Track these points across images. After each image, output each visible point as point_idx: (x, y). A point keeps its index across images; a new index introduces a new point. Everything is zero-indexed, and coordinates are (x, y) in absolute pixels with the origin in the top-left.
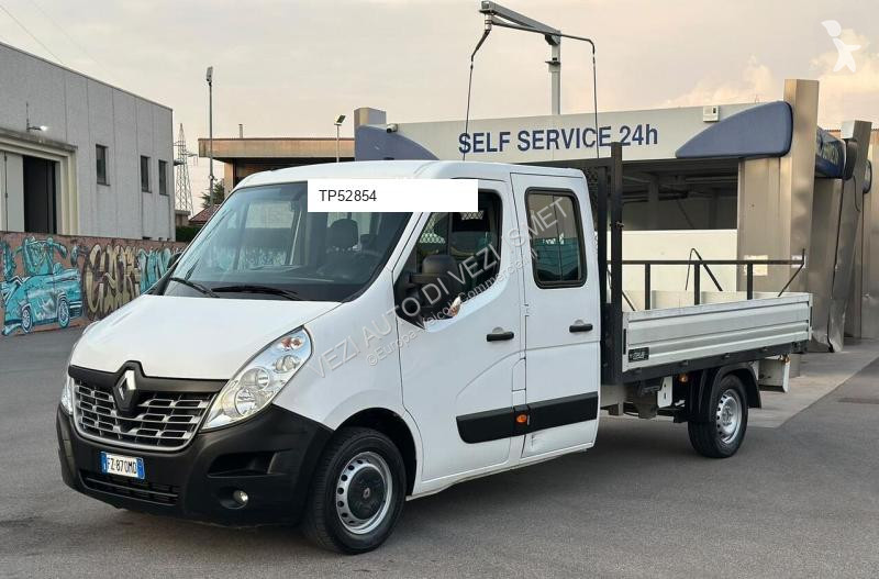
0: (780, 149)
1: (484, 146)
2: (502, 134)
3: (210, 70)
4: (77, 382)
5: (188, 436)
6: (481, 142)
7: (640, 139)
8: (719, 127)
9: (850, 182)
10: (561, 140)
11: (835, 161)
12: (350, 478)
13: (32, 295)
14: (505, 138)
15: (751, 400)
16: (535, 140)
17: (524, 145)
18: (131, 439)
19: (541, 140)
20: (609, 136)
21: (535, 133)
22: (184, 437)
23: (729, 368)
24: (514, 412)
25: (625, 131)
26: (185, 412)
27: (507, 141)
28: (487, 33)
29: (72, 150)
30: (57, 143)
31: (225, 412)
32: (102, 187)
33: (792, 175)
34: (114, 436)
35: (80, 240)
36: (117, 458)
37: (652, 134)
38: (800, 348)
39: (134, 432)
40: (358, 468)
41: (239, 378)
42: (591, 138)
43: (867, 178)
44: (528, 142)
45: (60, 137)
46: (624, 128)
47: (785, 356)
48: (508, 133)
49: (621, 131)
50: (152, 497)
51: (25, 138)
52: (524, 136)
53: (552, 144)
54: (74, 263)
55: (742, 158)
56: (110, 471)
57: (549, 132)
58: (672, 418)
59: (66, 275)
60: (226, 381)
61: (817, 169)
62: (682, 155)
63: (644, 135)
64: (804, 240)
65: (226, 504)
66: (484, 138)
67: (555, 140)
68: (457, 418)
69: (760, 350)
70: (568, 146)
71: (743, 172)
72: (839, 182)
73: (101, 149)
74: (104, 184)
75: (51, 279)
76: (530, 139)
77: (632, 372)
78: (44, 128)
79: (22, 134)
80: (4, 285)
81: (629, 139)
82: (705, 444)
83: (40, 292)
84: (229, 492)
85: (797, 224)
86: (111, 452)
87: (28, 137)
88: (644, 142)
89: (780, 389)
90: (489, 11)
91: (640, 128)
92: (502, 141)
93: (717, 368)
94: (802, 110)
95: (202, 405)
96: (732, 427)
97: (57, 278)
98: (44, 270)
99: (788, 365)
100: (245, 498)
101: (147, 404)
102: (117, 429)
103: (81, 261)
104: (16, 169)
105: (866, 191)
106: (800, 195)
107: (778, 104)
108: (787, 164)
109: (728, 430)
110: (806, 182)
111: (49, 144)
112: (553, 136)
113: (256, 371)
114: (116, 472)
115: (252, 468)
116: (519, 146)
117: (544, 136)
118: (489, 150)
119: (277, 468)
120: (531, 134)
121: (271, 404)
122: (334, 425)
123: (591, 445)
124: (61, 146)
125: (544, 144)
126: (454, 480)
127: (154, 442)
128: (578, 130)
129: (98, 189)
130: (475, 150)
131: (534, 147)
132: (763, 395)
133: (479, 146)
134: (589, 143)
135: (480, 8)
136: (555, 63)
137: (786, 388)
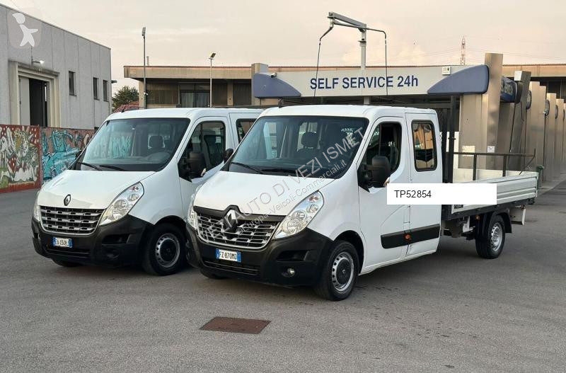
0: (482, 90)
1: (324, 85)
2: (334, 79)
3: (144, 29)
4: (198, 214)
5: (265, 242)
6: (323, 83)
7: (409, 84)
8: (450, 78)
9: (519, 105)
10: (366, 83)
11: (511, 94)
12: (337, 264)
13: (56, 163)
14: (336, 81)
15: (507, 229)
16: (352, 83)
17: (346, 85)
18: (233, 243)
19: (355, 83)
20: (391, 81)
21: (352, 79)
22: (263, 242)
23: (498, 213)
24: (404, 234)
25: (401, 79)
26: (262, 230)
27: (337, 83)
28: (331, 28)
29: (56, 75)
30: (49, 71)
31: (285, 231)
32: (72, 97)
33: (488, 102)
34: (223, 241)
35: (79, 131)
36: (225, 252)
37: (415, 81)
38: (530, 202)
39: (234, 240)
40: (341, 259)
41: (290, 215)
42: (382, 82)
43: (528, 100)
44: (348, 84)
45: (50, 67)
46: (399, 77)
47: (524, 206)
48: (337, 79)
49: (399, 79)
50: (243, 271)
51: (31, 68)
52: (346, 81)
53: (361, 85)
54: (76, 145)
55: (462, 94)
56: (221, 258)
57: (360, 78)
58: (465, 238)
59: (73, 152)
60: (285, 216)
61: (501, 98)
62: (430, 92)
63: (411, 81)
64: (493, 138)
65: (284, 275)
66: (324, 81)
67: (363, 83)
68: (381, 237)
69: (513, 203)
70: (370, 86)
71: (462, 100)
72: (513, 104)
73: (71, 73)
74: (73, 95)
75: (65, 154)
76: (349, 82)
77: (455, 214)
78: (42, 62)
79: (29, 65)
80: (43, 157)
81: (403, 83)
82: (484, 251)
83: (60, 162)
84: (286, 269)
85: (491, 130)
86: (221, 249)
87: (32, 67)
88: (411, 85)
89: (520, 223)
90: (332, 16)
91: (408, 77)
92: (334, 83)
93: (492, 212)
94: (494, 69)
95: (272, 227)
96: (497, 242)
97: (68, 153)
98: (62, 149)
99: (525, 210)
100: (292, 272)
101: (241, 226)
102: (225, 238)
103: (79, 143)
104: (26, 85)
105: (528, 108)
106: (492, 114)
107: (481, 66)
108: (486, 97)
109: (496, 244)
110: (495, 107)
111: (45, 71)
112: (362, 81)
113: (298, 212)
114: (224, 258)
115: (295, 258)
116: (343, 86)
117: (357, 81)
118: (327, 88)
119: (308, 258)
120: (350, 79)
121: (306, 228)
122: (333, 239)
123: (435, 251)
124: (51, 73)
125: (357, 85)
126: (377, 267)
127: (246, 244)
128: (375, 78)
129: (70, 99)
130: (319, 88)
131: (352, 87)
132: (513, 226)
133: (321, 86)
134: (381, 85)
135: (328, 15)
136: (363, 42)
137: (523, 223)
